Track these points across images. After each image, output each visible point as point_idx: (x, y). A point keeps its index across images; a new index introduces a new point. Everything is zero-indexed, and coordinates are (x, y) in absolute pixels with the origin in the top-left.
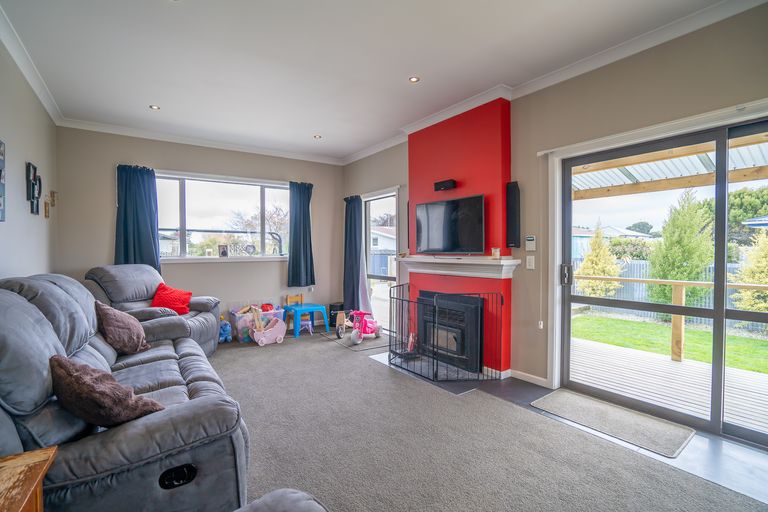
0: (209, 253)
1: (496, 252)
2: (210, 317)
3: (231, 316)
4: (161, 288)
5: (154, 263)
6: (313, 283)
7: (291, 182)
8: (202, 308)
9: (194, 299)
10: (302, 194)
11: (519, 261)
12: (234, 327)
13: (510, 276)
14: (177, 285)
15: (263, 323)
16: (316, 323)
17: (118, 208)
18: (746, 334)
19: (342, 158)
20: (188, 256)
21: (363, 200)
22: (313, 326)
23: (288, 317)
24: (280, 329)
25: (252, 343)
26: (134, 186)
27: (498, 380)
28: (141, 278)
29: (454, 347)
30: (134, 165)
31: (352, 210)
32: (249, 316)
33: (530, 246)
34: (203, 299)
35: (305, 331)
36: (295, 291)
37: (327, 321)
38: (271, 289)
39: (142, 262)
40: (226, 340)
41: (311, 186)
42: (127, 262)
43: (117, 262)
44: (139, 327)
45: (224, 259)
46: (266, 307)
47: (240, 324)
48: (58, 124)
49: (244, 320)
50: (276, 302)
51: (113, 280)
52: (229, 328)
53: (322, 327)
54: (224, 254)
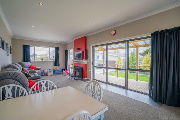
0: (40, 60)
1: (84, 60)
2: (40, 71)
3: (44, 71)
4: (31, 66)
5: (30, 62)
6: (59, 65)
7: (55, 47)
8: (38, 69)
9: (37, 68)
10: (57, 49)
11: (87, 61)
12: (44, 73)
13: (86, 63)
14: (34, 65)
15: (49, 72)
16: (60, 72)
17: (23, 52)
18: (143, 75)
19: (65, 42)
20: (36, 60)
21: (68, 50)
22: (59, 73)
23: (54, 71)
24: (52, 73)
25: (47, 75)
26: (26, 48)
27: (84, 79)
28: (28, 64)
29: (79, 75)
30: (26, 45)
31: (66, 52)
32: (47, 71)
33: (88, 59)
34: (39, 68)
35: (57, 74)
36: (56, 67)
37: (61, 72)
38: (52, 66)
39: (28, 61)
40: (43, 75)
41: (59, 48)
42: (25, 61)
43: (23, 62)
44: (28, 71)
45: (42, 61)
46: (50, 69)
47: (45, 72)
48: (13, 38)
49: (46, 71)
50: (52, 68)
51: (23, 64)
52: (43, 73)
53: (61, 73)
54: (42, 60)
